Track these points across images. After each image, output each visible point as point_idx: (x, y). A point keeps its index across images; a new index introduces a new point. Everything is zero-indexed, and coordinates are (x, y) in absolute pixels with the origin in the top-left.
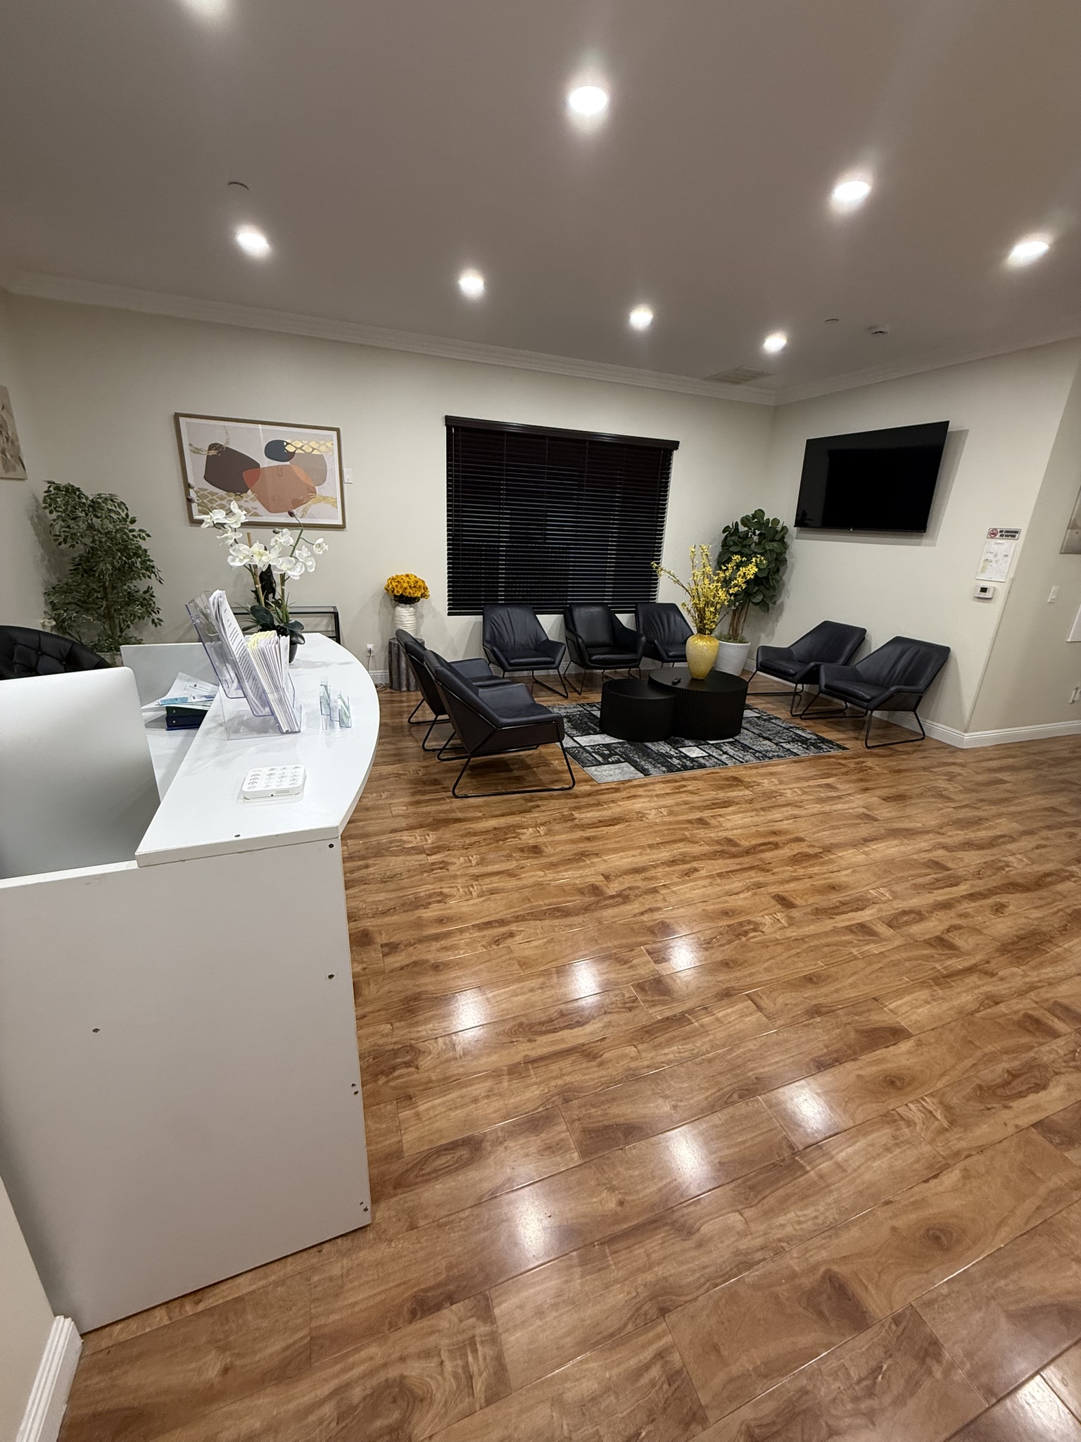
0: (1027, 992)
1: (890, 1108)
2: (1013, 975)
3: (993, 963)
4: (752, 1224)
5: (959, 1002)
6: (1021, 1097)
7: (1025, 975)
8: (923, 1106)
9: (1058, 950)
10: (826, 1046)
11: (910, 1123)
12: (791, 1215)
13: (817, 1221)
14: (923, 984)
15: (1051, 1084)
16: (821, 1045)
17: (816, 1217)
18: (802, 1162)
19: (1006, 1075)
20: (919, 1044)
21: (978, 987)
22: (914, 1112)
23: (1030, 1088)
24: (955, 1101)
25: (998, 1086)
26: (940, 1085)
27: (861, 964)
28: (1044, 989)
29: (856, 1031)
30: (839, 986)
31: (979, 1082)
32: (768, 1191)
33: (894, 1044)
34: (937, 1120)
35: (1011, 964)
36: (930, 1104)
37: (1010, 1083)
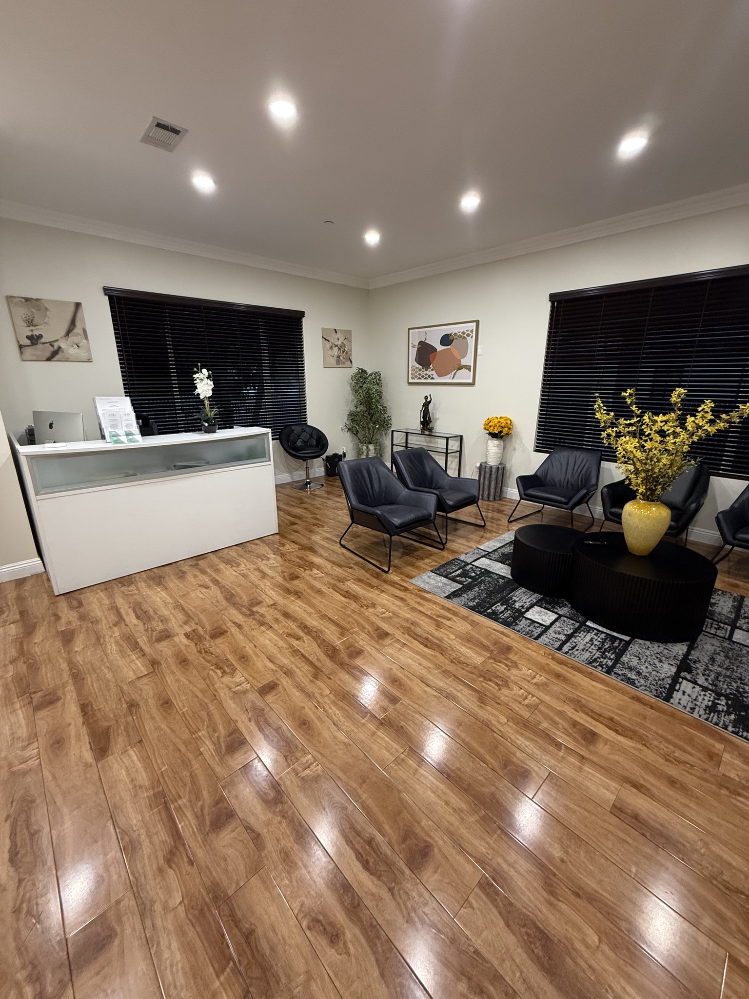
15: (12, 870)
16: (102, 706)
19: (36, 827)
20: (88, 766)
22: (32, 751)
23: (16, 845)
24: (29, 779)
25: (28, 818)
26: (46, 773)
27: (186, 736)
29: (109, 727)
30: (157, 719)
31: (38, 801)
33: (91, 748)
34: (20, 764)
36: (34, 763)
37: (28, 828)
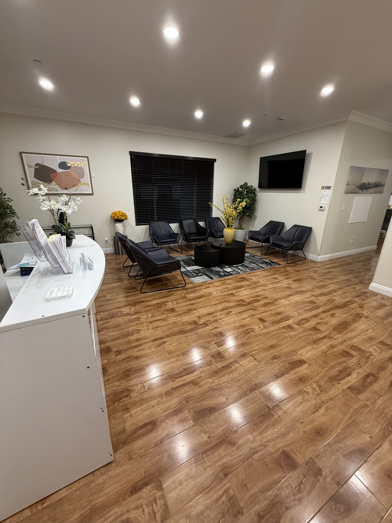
0: (343, 343)
1: (301, 389)
2: (339, 337)
3: (332, 334)
4: (256, 438)
5: (321, 349)
6: (344, 379)
7: (342, 337)
8: (312, 387)
9: (352, 327)
10: (279, 370)
11: (308, 393)
12: (269, 432)
13: (278, 433)
14: (310, 344)
15: (353, 373)
16: (277, 369)
17: (278, 432)
18: (272, 412)
19: (338, 372)
20: (310, 365)
21: (327, 343)
22: (309, 389)
23: (346, 376)
24: (322, 383)
25: (336, 376)
26: (317, 378)
27: (289, 339)
28: (348, 341)
29: (288, 363)
30: (282, 348)
31: (329, 376)
32: (261, 425)
33: (301, 366)
34: (317, 391)
35: (338, 334)
36: (314, 385)
37: (339, 375)
